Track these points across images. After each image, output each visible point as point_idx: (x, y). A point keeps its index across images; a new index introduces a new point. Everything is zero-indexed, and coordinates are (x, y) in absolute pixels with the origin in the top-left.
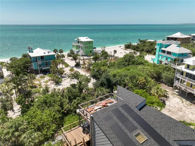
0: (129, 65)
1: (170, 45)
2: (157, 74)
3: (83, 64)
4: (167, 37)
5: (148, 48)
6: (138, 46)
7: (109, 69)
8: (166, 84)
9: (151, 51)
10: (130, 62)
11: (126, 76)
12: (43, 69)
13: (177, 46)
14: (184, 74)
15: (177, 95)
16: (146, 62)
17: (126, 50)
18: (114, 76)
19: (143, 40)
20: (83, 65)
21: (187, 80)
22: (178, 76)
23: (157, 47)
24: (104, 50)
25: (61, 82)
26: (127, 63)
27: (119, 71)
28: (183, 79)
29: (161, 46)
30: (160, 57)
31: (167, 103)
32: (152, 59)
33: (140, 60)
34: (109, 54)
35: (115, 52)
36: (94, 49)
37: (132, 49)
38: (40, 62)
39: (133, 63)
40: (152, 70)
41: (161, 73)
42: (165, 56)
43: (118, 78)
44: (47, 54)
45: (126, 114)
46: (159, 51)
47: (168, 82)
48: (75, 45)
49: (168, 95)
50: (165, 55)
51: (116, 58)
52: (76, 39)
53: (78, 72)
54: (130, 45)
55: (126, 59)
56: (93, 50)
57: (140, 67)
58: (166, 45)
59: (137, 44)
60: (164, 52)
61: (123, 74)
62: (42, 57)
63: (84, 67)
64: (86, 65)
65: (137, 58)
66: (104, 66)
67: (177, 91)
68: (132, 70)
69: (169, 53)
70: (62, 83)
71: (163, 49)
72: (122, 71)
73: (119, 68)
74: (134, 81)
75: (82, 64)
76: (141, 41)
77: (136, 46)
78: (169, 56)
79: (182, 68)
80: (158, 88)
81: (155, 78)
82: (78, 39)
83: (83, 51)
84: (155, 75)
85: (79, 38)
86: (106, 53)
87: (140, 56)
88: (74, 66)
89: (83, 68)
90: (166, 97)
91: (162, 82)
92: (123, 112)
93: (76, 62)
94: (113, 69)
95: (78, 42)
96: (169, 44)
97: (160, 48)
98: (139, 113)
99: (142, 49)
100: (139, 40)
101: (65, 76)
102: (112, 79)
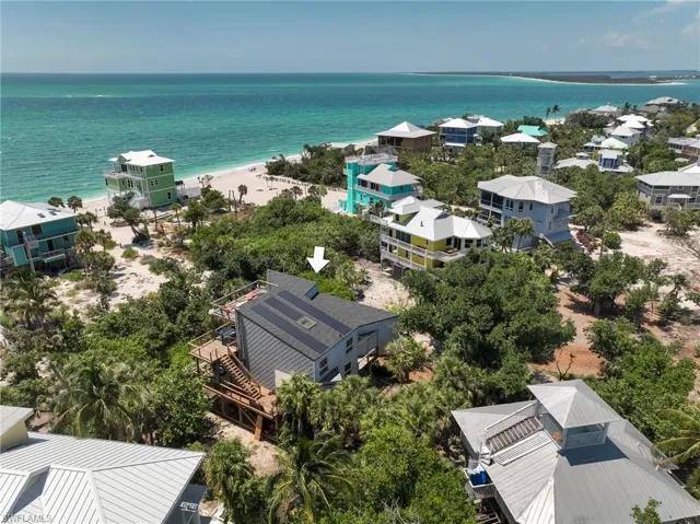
0: (284, 224)
1: (376, 166)
2: (348, 240)
3: (156, 233)
4: (380, 137)
5: (332, 171)
6: (306, 167)
7: (236, 241)
8: (368, 259)
9: (340, 179)
10: (286, 216)
11: (280, 251)
12: (46, 260)
13: (390, 169)
14: (394, 233)
15: (389, 277)
16: (323, 214)
17: (272, 179)
18: (255, 254)
19: (317, 145)
20: (157, 237)
21: (397, 243)
22: (385, 238)
23: (348, 172)
24: (209, 186)
25: (115, 289)
26: (279, 221)
27: (265, 241)
28: (394, 244)
29: (357, 169)
30: (358, 196)
31: (367, 294)
32: (343, 204)
33: (310, 210)
34: (226, 197)
35: (243, 190)
36: (179, 188)
37: (289, 176)
38: (32, 243)
39: (295, 219)
40: (336, 232)
41: (356, 236)
42: (368, 195)
43: (264, 259)
44: (49, 218)
45: (286, 302)
46: (354, 183)
47: (372, 253)
48: (112, 177)
49: (370, 281)
50: (367, 190)
51: (248, 207)
52: (115, 160)
53: (151, 257)
54: (283, 165)
55: (275, 210)
56: (175, 190)
57: (310, 227)
58: (366, 167)
59: (303, 159)
60: (364, 183)
61: (274, 246)
62: (36, 229)
63: (165, 242)
64: (169, 237)
65: (302, 207)
66: (223, 233)
67: (389, 269)
68: (292, 237)
69: (375, 186)
70: (118, 291)
71: (361, 176)
72: (270, 241)
73: (260, 234)
74: (299, 260)
75: (153, 236)
76: (310, 150)
77: (299, 165)
78: (374, 193)
79: (389, 221)
80: (346, 267)
81: (346, 249)
82: (121, 159)
83: (146, 196)
84: (343, 242)
85: (126, 156)
86: (217, 195)
87: (309, 199)
88: (130, 242)
89: (161, 245)
90: (367, 283)
91: (361, 256)
92: (282, 300)
93: (135, 231)
94: (248, 240)
95: (124, 168)
96: (372, 163)
97: (355, 175)
98: (311, 302)
99: (317, 176)
100: (306, 147)
101: (117, 273)
102: (251, 259)
